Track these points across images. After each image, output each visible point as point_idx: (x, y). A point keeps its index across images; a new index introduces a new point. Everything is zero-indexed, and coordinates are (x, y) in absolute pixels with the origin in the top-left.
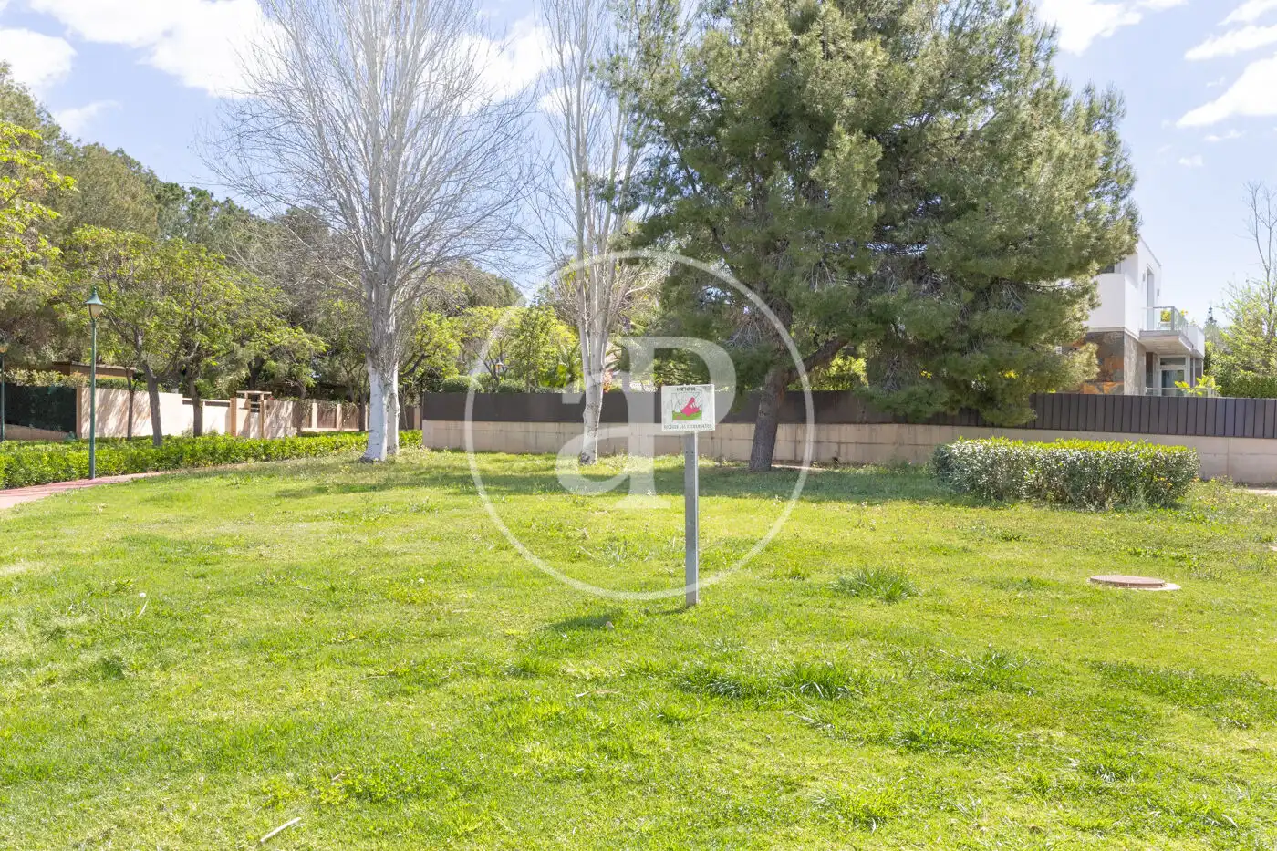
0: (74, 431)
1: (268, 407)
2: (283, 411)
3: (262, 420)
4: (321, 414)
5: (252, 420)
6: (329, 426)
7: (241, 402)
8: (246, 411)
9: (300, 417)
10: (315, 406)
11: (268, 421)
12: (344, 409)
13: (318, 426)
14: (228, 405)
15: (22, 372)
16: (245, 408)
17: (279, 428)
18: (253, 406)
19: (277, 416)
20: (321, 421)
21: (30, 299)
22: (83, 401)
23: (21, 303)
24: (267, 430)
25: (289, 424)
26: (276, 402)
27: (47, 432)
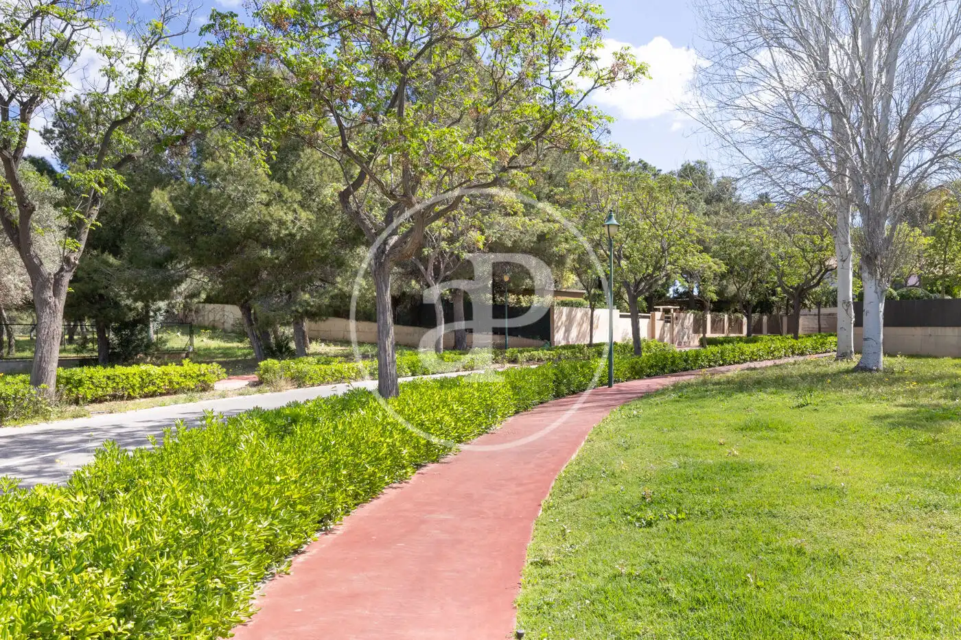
0: (549, 340)
1: (677, 318)
2: (687, 321)
3: (672, 329)
4: (713, 322)
5: (666, 329)
6: (719, 333)
7: (658, 315)
8: (662, 322)
9: (699, 326)
10: (709, 317)
11: (676, 330)
12: (730, 319)
13: (712, 333)
14: (648, 317)
15: (513, 296)
16: (661, 320)
17: (684, 335)
18: (666, 318)
19: (682, 326)
20: (714, 330)
21: (527, 238)
22: (555, 316)
23: (521, 241)
24: (676, 336)
25: (691, 332)
26: (682, 314)
27: (530, 341)
